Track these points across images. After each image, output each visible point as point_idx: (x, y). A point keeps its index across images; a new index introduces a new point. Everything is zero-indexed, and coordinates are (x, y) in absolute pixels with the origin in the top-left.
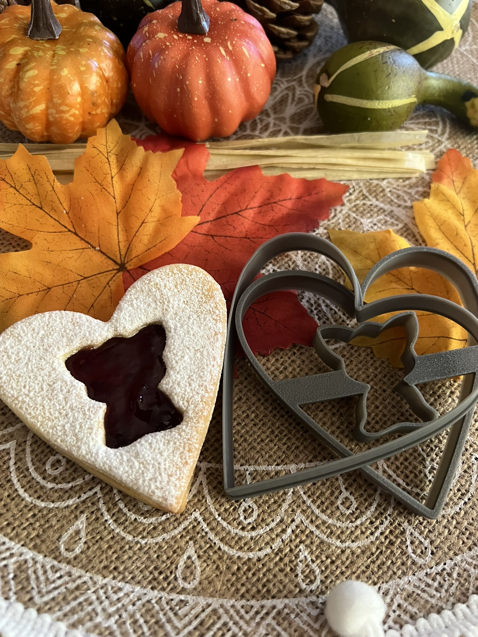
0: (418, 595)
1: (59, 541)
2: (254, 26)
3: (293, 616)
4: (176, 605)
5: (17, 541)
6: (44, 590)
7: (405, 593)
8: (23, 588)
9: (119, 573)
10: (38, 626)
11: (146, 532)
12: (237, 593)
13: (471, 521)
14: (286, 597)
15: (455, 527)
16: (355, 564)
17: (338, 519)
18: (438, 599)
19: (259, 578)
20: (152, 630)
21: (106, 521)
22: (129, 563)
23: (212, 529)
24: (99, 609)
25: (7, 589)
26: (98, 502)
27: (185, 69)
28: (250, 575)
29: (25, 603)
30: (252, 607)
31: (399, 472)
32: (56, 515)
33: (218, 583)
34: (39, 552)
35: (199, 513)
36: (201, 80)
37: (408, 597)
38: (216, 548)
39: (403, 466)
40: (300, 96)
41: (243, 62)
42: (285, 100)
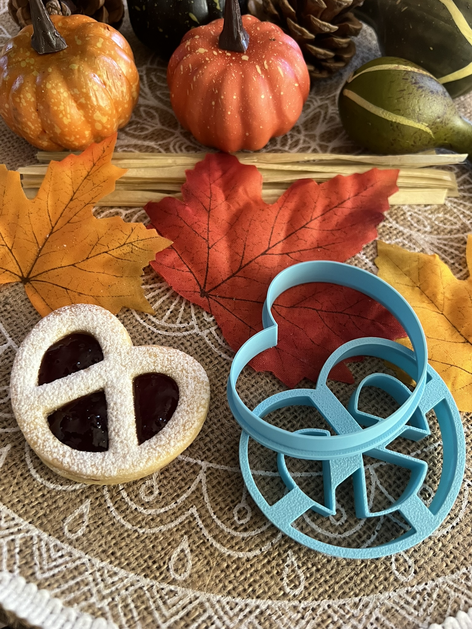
0: (397, 611)
1: (64, 523)
2: (291, 47)
3: (274, 617)
4: (166, 594)
5: (25, 518)
6: (46, 567)
7: (384, 608)
8: (26, 563)
9: (116, 558)
10: (37, 600)
11: (144, 522)
12: (224, 589)
13: (457, 546)
14: (270, 598)
15: (440, 550)
16: (339, 574)
17: (327, 529)
18: (415, 617)
19: (246, 577)
20: (141, 616)
21: (109, 507)
22: (126, 550)
23: (206, 526)
24: (94, 590)
25: (12, 562)
26: (103, 489)
27: (221, 84)
28: (238, 574)
29: (27, 578)
30: (237, 604)
31: (391, 490)
32: (63, 497)
33: (207, 578)
34: (44, 531)
35: (196, 509)
36: (236, 95)
37: (387, 612)
38: (209, 545)
39: (395, 485)
40: (332, 115)
41: (277, 81)
42: (318, 118)
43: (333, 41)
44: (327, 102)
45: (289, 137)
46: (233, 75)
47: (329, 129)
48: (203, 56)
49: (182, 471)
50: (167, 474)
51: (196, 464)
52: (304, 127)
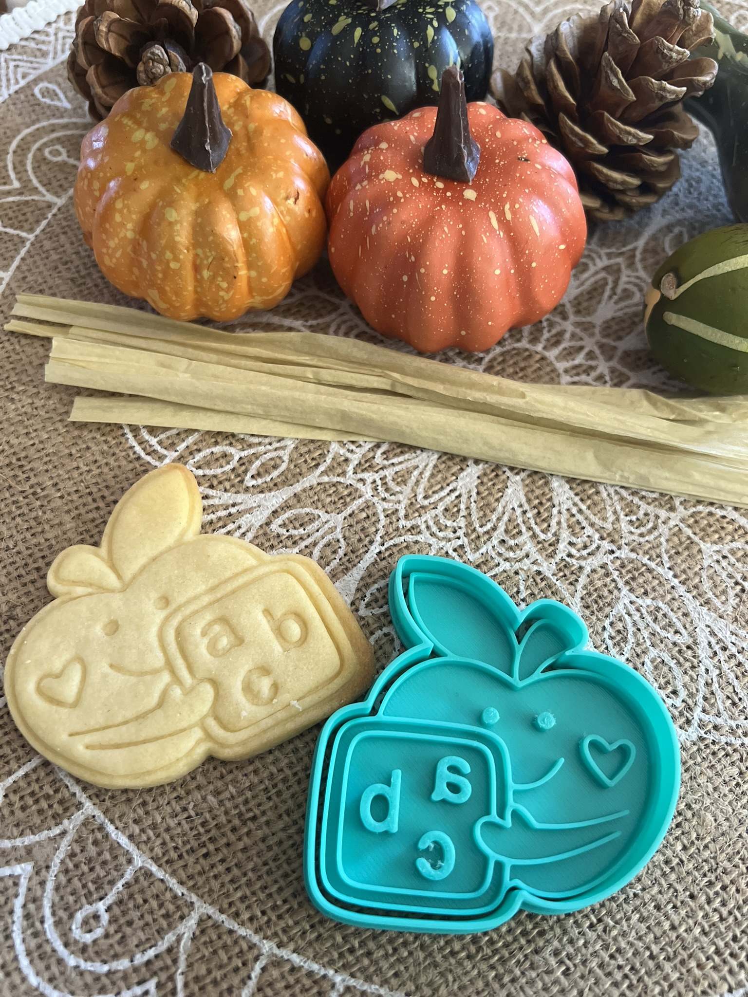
27: (422, 246)
36: (447, 268)
40: (629, 286)
41: (527, 242)
42: (600, 290)
43: (641, 159)
44: (619, 260)
45: (545, 324)
46: (446, 229)
47: (620, 314)
48: (392, 187)
49: (297, 989)
50: (269, 992)
51: (325, 977)
52: (574, 306)
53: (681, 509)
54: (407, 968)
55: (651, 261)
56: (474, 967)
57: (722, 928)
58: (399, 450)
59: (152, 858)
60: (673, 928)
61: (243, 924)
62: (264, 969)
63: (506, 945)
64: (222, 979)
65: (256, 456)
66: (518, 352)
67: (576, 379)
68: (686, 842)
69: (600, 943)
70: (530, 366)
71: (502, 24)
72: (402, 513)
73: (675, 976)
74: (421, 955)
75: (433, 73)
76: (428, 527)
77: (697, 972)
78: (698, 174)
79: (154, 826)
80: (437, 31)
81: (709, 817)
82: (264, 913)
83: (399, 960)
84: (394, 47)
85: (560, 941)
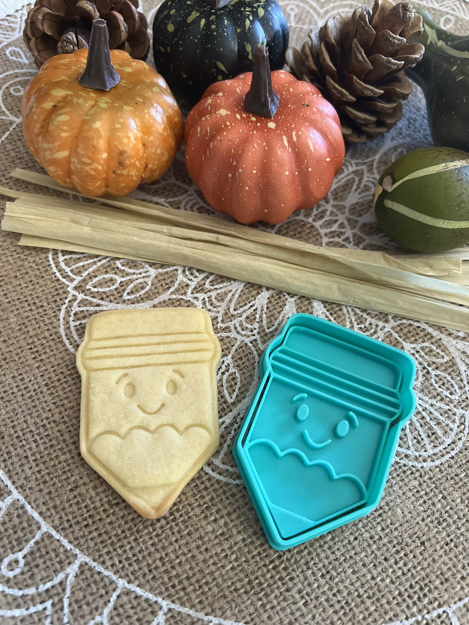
2: (326, 114)
27: (241, 155)
36: (256, 170)
40: (367, 183)
41: (306, 155)
42: (350, 186)
44: (363, 167)
45: (315, 205)
46: (256, 146)
47: (361, 200)
48: (223, 119)
49: (138, 609)
50: (121, 610)
51: (156, 602)
52: (333, 195)
53: (392, 321)
54: (207, 598)
55: (383, 168)
56: (248, 599)
57: (403, 579)
58: (220, 280)
59: (53, 527)
60: (373, 578)
61: (107, 568)
62: (118, 597)
63: (269, 586)
64: (93, 602)
65: (131, 281)
66: (297, 222)
67: (332, 240)
68: (384, 525)
69: (327, 586)
70: (304, 231)
71: (299, 19)
72: (220, 319)
73: (373, 608)
74: (215, 590)
75: (249, 48)
76: (235, 328)
77: (387, 606)
78: (414, 116)
79: (55, 507)
80: (252, 22)
81: (399, 511)
82: (120, 562)
83: (203, 593)
84: (225, 32)
85: (303, 584)
